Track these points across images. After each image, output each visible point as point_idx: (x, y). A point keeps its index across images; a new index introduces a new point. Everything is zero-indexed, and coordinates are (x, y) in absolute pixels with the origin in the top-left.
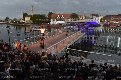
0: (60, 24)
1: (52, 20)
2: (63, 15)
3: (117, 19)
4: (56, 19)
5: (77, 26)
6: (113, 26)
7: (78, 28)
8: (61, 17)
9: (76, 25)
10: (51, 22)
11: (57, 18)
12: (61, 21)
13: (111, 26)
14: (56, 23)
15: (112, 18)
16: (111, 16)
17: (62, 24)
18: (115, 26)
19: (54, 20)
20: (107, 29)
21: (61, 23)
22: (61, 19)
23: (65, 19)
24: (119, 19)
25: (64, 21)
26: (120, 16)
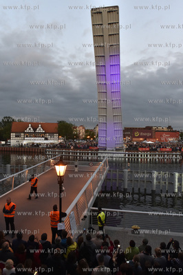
0: (33, 144)
1: (13, 135)
2: (40, 124)
3: (145, 134)
4: (25, 133)
5: (74, 149)
6: (144, 149)
7: (78, 154)
8: (35, 129)
9: (72, 148)
10: (10, 138)
11: (27, 130)
12: (35, 137)
13: (140, 149)
14: (25, 142)
15: (137, 134)
17: (38, 145)
18: (148, 149)
19: (17, 134)
21: (35, 142)
22: (35, 135)
23: (45, 133)
24: (149, 134)
25: (43, 137)
26: (149, 129)
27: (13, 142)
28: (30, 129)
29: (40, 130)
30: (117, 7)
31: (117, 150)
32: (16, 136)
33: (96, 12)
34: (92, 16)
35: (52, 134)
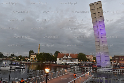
0: (66, 63)
1: (58, 59)
4: (63, 58)
5: (85, 66)
7: (86, 69)
8: (67, 57)
9: (84, 66)
11: (64, 57)
13: (122, 68)
14: (62, 62)
15: (122, 59)
16: (120, 56)
17: (68, 64)
19: (60, 59)
22: (67, 59)
23: (72, 58)
25: (71, 60)
27: (58, 62)
28: (65, 57)
29: (69, 57)
30: (100, 1)
31: (107, 67)
32: (59, 60)
33: (91, 5)
34: (90, 6)
35: (75, 59)
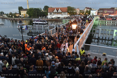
2: (60, 8)
3: (110, 12)
6: (109, 19)
8: (58, 11)
10: (48, 15)
12: (58, 14)
13: (107, 19)
14: (54, 17)
15: (106, 12)
16: (104, 9)
18: (111, 19)
19: (51, 13)
20: (106, 22)
21: (58, 16)
23: (62, 12)
24: (112, 12)
25: (61, 14)
26: (113, 9)
27: (49, 16)
28: (55, 11)
29: (60, 11)
